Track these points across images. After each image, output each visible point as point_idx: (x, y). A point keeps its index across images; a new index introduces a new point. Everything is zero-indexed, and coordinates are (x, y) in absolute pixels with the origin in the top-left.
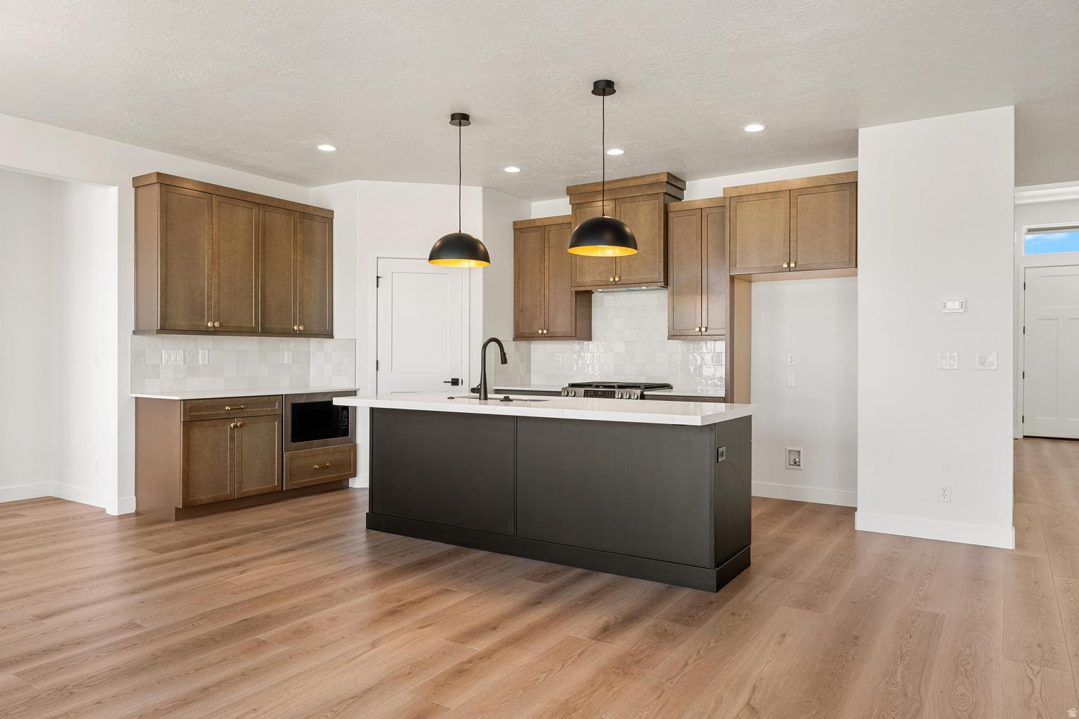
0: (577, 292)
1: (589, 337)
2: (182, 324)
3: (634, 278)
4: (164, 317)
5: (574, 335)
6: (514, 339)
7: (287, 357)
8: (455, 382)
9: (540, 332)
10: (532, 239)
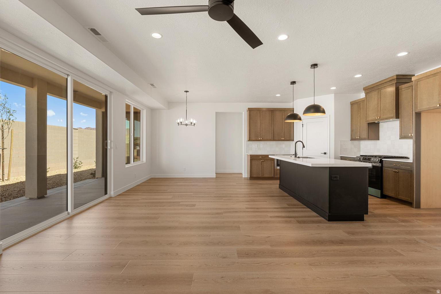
0: (368, 123)
1: (379, 139)
2: (254, 139)
3: (385, 117)
4: (250, 138)
5: (367, 138)
6: (351, 140)
7: (283, 146)
8: (325, 153)
9: (357, 138)
10: (355, 106)
